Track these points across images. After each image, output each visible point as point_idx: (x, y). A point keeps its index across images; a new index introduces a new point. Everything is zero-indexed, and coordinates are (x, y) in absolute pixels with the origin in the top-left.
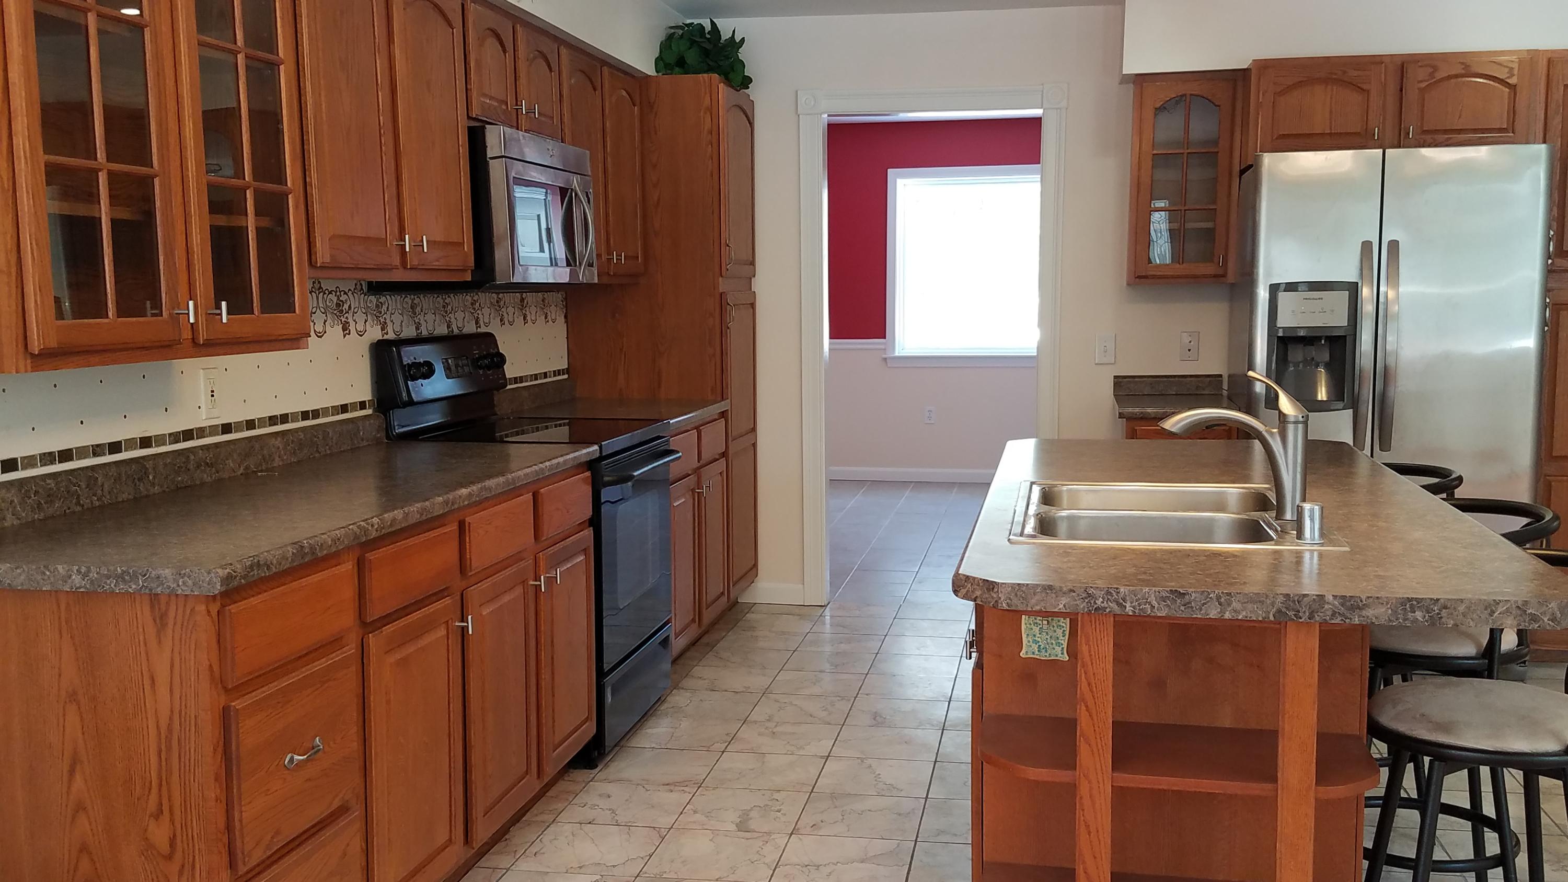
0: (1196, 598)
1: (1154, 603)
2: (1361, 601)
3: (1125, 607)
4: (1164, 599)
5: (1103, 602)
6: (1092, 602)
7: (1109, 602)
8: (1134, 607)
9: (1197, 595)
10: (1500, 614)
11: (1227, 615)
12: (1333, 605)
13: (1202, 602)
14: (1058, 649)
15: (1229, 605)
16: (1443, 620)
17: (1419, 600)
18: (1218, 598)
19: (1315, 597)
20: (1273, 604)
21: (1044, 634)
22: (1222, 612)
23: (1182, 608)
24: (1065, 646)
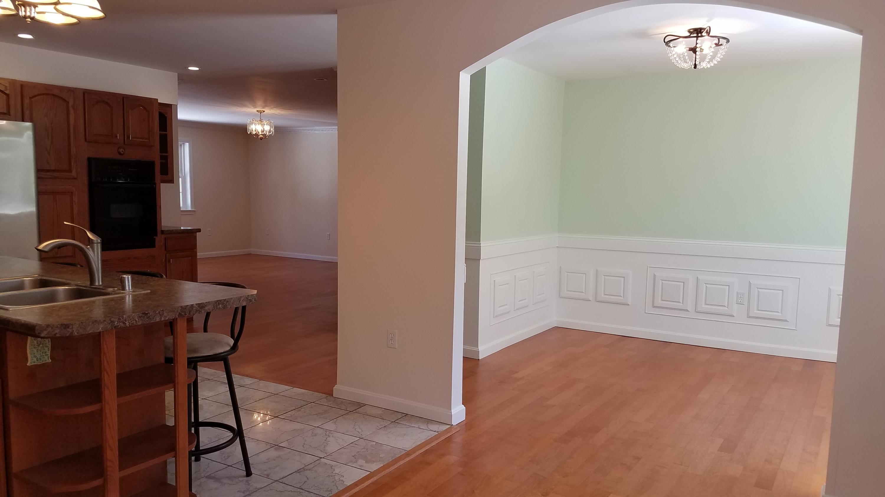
0: (151, 314)
1: (137, 320)
2: (204, 304)
3: (126, 324)
4: (140, 317)
5: (117, 323)
6: (113, 324)
7: (120, 323)
8: (129, 323)
9: (152, 313)
10: (242, 301)
11: (163, 319)
12: (196, 308)
13: (154, 315)
14: (46, 357)
15: (163, 315)
16: (227, 306)
17: (220, 301)
18: (159, 313)
19: (190, 306)
20: (177, 311)
21: (39, 351)
22: (161, 318)
23: (147, 319)
24: (49, 355)
